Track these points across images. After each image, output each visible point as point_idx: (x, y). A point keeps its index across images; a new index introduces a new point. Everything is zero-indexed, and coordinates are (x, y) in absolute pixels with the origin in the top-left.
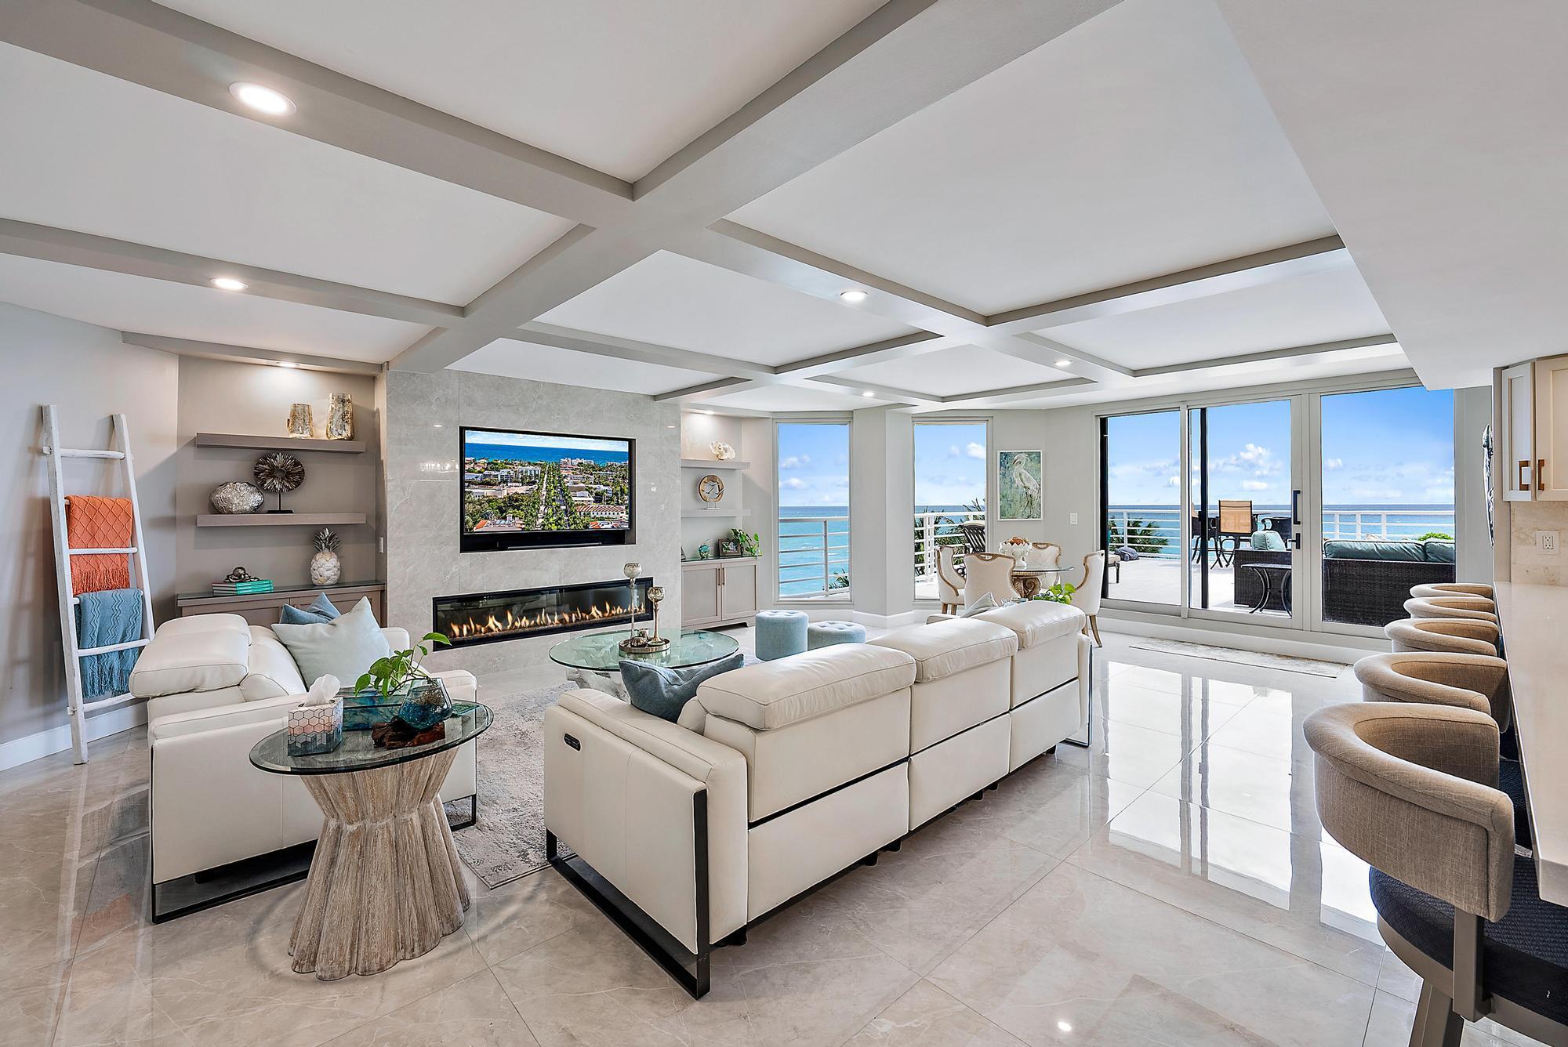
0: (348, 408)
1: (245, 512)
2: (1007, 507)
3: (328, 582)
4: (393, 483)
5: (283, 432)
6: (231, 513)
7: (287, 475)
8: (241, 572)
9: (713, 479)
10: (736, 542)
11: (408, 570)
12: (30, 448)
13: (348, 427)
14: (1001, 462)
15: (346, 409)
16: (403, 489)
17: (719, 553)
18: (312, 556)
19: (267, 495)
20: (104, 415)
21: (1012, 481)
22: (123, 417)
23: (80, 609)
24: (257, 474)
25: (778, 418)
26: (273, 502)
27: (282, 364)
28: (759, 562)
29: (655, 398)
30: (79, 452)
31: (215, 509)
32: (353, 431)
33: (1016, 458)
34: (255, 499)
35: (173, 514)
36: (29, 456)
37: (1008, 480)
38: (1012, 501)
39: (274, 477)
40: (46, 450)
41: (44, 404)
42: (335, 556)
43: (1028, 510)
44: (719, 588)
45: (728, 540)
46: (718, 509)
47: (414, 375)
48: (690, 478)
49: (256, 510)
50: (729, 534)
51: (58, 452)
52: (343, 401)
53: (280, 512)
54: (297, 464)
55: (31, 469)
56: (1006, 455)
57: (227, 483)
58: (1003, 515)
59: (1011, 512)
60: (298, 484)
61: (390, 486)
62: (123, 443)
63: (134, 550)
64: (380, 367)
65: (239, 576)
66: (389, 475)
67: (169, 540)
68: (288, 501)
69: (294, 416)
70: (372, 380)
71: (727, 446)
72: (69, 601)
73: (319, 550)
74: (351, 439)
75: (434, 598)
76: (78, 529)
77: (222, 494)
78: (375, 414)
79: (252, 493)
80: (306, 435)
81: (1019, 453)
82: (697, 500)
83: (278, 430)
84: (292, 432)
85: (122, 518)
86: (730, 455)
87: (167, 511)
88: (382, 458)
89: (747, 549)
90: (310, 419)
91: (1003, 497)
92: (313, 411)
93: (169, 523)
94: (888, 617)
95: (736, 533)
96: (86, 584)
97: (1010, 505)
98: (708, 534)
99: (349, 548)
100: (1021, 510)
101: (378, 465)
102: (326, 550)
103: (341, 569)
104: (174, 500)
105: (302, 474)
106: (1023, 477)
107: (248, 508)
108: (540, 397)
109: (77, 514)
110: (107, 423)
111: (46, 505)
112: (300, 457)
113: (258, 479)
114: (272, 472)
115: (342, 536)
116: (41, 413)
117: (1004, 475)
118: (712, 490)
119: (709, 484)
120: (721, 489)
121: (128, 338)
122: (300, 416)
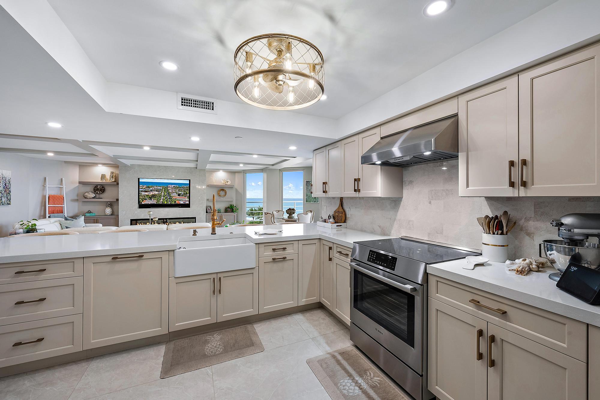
0: (114, 175)
1: (91, 198)
2: (308, 198)
3: (109, 214)
6: (88, 198)
7: (101, 190)
8: (89, 211)
10: (232, 208)
11: (124, 212)
12: (43, 186)
14: (306, 184)
16: (123, 193)
18: (106, 209)
19: (96, 195)
20: (60, 178)
21: (310, 190)
22: (63, 178)
23: (50, 217)
24: (94, 190)
26: (98, 196)
27: (99, 165)
28: (236, 214)
29: (197, 168)
30: (52, 186)
31: (85, 198)
32: (114, 180)
33: (311, 183)
34: (93, 195)
35: (77, 198)
37: (308, 190)
38: (309, 197)
39: (98, 191)
40: (45, 186)
41: (46, 177)
42: (111, 208)
43: (314, 200)
45: (228, 208)
47: (126, 166)
48: (216, 190)
49: (93, 198)
50: (229, 206)
51: (47, 186)
52: (113, 172)
53: (99, 198)
55: (43, 190)
56: (308, 181)
57: (87, 192)
58: (307, 201)
59: (309, 200)
60: (103, 192)
61: (120, 192)
62: (63, 184)
63: (64, 206)
66: (119, 190)
67: (76, 204)
68: (101, 196)
71: (228, 181)
72: (47, 215)
73: (107, 207)
75: (130, 219)
76: (50, 201)
80: (104, 181)
82: (218, 196)
83: (98, 180)
84: (101, 180)
85: (60, 199)
86: (230, 183)
87: (76, 198)
89: (234, 210)
90: (105, 177)
91: (307, 195)
92: (106, 175)
93: (76, 200)
95: (231, 205)
96: (52, 212)
98: (223, 206)
100: (312, 200)
104: (78, 195)
105: (104, 190)
108: (161, 170)
109: (50, 198)
110: (61, 180)
111: (45, 196)
112: (104, 186)
113: (94, 191)
114: (98, 189)
115: (114, 204)
116: (45, 179)
117: (307, 188)
118: (222, 193)
119: (221, 191)
120: (226, 193)
121: (66, 162)
122: (103, 177)
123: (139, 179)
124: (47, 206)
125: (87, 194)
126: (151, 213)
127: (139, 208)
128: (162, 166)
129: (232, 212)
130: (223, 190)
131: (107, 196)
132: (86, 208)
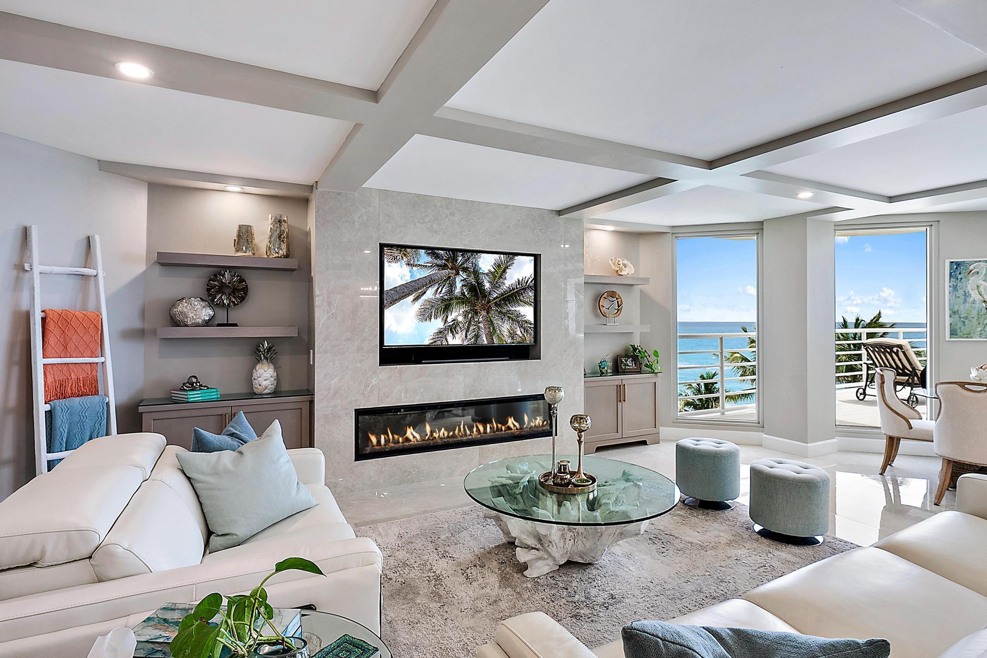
0: (284, 227)
1: (198, 325)
2: (960, 324)
3: (267, 391)
4: (321, 298)
5: (229, 250)
6: (186, 326)
7: (234, 291)
8: (194, 380)
9: (612, 294)
10: (635, 359)
11: (333, 382)
12: (15, 265)
13: (284, 246)
14: (951, 273)
15: (282, 229)
16: (329, 304)
17: (617, 368)
18: (254, 367)
19: (218, 310)
20: (82, 236)
21: (966, 295)
22: (97, 237)
23: (51, 415)
24: (208, 290)
25: (677, 231)
26: (222, 317)
27: (230, 188)
28: (659, 380)
29: (560, 213)
30: (57, 269)
31: (175, 322)
32: (288, 249)
33: (971, 268)
34: (206, 313)
35: (141, 327)
36: (14, 273)
37: (960, 293)
38: (966, 318)
39: (223, 293)
40: (27, 267)
41: (27, 224)
42: (273, 367)
44: (620, 404)
45: (627, 356)
46: (616, 325)
47: (340, 194)
48: (591, 292)
49: (207, 323)
50: (627, 350)
51: (37, 268)
52: (280, 221)
53: (228, 325)
54: (242, 280)
55: (17, 284)
56: (958, 264)
57: (183, 299)
58: (953, 333)
59: (965, 330)
60: (242, 299)
61: (318, 301)
62: (96, 263)
63: (102, 359)
64: (311, 188)
65: (192, 384)
66: (317, 291)
67: (137, 351)
68: (235, 315)
69: (239, 236)
70: (306, 201)
71: (626, 262)
72: (41, 408)
73: (259, 361)
74: (287, 256)
75: (355, 410)
76: (52, 340)
78: (308, 234)
79: (204, 307)
80: (249, 253)
81: (976, 262)
82: (597, 316)
84: (237, 251)
85: (92, 330)
86: (629, 271)
87: (137, 324)
88: (312, 274)
89: (646, 366)
90: (252, 238)
91: (954, 313)
92: (255, 231)
93: (138, 334)
94: (809, 445)
95: (635, 349)
96: (57, 392)
97: (964, 322)
98: (606, 350)
99: (285, 360)
100: (979, 329)
101: (310, 280)
102: (265, 361)
103: (278, 379)
104: (143, 313)
105: (246, 290)
106: (982, 289)
107: (200, 321)
108: (452, 214)
109: (51, 326)
110: (85, 242)
112: (247, 275)
113: (210, 295)
114: (222, 288)
116: (25, 233)
117: (955, 288)
118: (610, 306)
119: (608, 299)
120: (621, 305)
122: (244, 235)
124: (39, 361)
125: (182, 307)
127: (385, 365)
129: (638, 373)
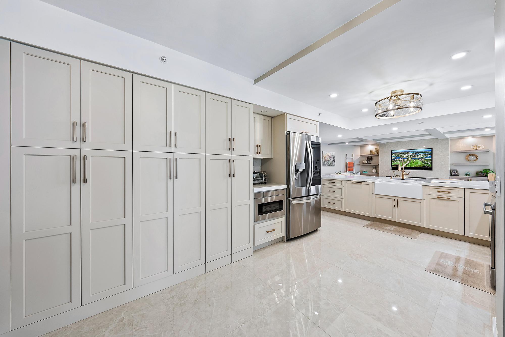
0: (377, 150)
1: (365, 163)
3: (374, 173)
10: (484, 173)
11: (382, 172)
13: (376, 152)
16: (382, 160)
17: (477, 175)
22: (353, 154)
27: (370, 145)
30: (349, 158)
31: (363, 163)
40: (347, 158)
46: (476, 163)
47: (383, 144)
49: (367, 163)
50: (482, 170)
60: (371, 160)
61: (380, 160)
62: (354, 157)
63: (353, 167)
64: (379, 144)
65: (364, 171)
67: (359, 166)
68: (370, 162)
71: (480, 145)
73: (373, 168)
74: (377, 154)
76: (348, 165)
77: (363, 161)
78: (379, 150)
80: (372, 154)
83: (369, 153)
85: (352, 164)
86: (482, 147)
87: (359, 164)
88: (379, 156)
92: (373, 150)
96: (349, 170)
98: (474, 170)
103: (375, 170)
104: (360, 162)
111: (347, 163)
112: (372, 157)
113: (367, 160)
114: (369, 159)
115: (376, 167)
116: (347, 155)
118: (472, 158)
119: (471, 156)
120: (477, 158)
121: (354, 146)
122: (371, 151)
123: (391, 151)
124: (347, 167)
126: (395, 172)
127: (392, 169)
128: (407, 141)
129: (486, 176)
130: (473, 155)
131: (373, 163)
132: (364, 169)
